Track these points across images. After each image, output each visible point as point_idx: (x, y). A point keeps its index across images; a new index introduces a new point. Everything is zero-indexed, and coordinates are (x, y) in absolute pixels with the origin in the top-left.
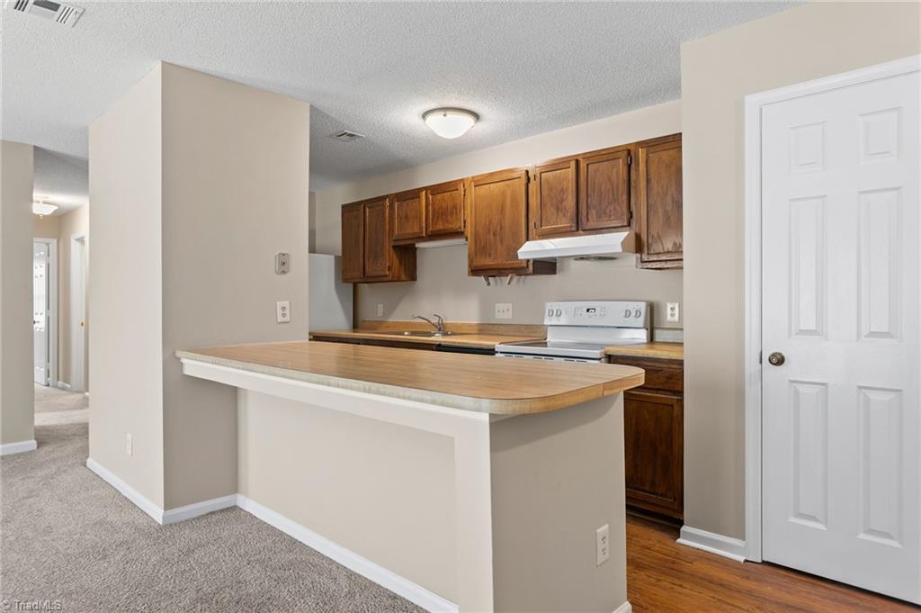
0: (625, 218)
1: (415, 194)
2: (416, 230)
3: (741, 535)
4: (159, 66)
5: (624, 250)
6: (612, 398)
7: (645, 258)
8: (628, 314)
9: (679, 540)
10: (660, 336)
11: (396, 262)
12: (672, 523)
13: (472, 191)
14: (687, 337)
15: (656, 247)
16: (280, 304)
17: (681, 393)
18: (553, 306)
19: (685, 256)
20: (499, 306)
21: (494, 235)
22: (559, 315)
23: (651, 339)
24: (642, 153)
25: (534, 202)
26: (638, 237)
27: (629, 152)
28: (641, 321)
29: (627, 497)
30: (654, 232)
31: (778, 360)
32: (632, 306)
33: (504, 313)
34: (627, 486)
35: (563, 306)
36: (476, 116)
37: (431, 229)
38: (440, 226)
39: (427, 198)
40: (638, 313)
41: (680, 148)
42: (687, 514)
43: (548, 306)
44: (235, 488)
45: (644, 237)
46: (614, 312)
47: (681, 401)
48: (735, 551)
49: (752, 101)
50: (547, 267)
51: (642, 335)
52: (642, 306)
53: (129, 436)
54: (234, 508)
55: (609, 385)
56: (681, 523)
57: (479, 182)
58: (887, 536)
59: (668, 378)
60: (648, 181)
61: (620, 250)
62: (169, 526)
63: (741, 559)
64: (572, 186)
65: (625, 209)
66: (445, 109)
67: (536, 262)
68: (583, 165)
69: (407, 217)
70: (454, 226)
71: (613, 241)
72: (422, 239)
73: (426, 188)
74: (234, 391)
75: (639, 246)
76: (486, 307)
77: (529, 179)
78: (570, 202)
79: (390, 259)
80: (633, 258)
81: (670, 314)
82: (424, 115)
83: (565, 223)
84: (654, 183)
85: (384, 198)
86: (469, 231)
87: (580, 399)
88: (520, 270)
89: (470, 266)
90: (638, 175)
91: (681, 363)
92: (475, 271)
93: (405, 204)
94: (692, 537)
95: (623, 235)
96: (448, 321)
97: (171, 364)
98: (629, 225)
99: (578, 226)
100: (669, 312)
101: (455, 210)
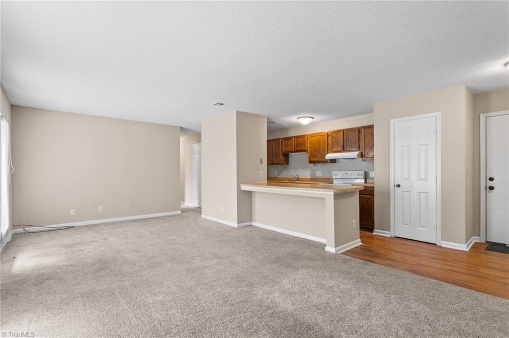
0: (358, 147)
1: (290, 138)
2: (291, 149)
3: (389, 231)
4: (235, 112)
5: (358, 157)
6: (357, 192)
7: (364, 159)
8: (359, 175)
9: (373, 233)
10: (368, 181)
11: (283, 159)
12: (371, 230)
13: (310, 139)
14: (375, 181)
15: (367, 156)
16: (261, 172)
17: (373, 195)
18: (336, 172)
19: (375, 159)
20: (317, 173)
21: (317, 151)
22: (337, 175)
23: (366, 182)
24: (363, 130)
25: (330, 142)
26: (362, 153)
27: (359, 129)
28: (362, 177)
29: (360, 224)
30: (366, 152)
31: (399, 186)
32: (360, 172)
33: (319, 174)
34: (360, 221)
35: (338, 172)
36: (313, 118)
37: (296, 149)
38: (299, 148)
39: (294, 140)
40: (362, 175)
41: (373, 129)
42: (375, 226)
43: (334, 172)
44: (251, 220)
45: (363, 153)
46: (354, 174)
47: (374, 197)
48: (388, 234)
49: (392, 121)
50: (333, 161)
51: (363, 181)
52: (363, 172)
53: (222, 207)
54: (252, 225)
55: (356, 189)
56: (374, 229)
57: (312, 136)
58: (425, 227)
59: (370, 191)
60: (365, 138)
61: (356, 157)
62: (239, 228)
63: (389, 236)
64: (342, 139)
65: (358, 145)
66: (304, 117)
67: (330, 160)
68: (345, 132)
69: (288, 145)
70: (304, 149)
71: (354, 154)
72: (292, 152)
73: (294, 137)
74: (251, 192)
75: (362, 155)
76: (313, 173)
77: (328, 136)
78: (341, 143)
79: (282, 158)
80: (360, 159)
81: (372, 174)
82: (298, 118)
83: (339, 149)
84: (366, 138)
85: (279, 139)
86: (308, 150)
87: (350, 191)
88: (325, 162)
89: (309, 160)
90: (362, 136)
91: (373, 187)
92: (311, 162)
93: (287, 141)
94: (377, 232)
95: (357, 153)
96: (301, 177)
97: (239, 187)
98: (359, 149)
99: (344, 150)
100: (371, 174)
101: (304, 144)
